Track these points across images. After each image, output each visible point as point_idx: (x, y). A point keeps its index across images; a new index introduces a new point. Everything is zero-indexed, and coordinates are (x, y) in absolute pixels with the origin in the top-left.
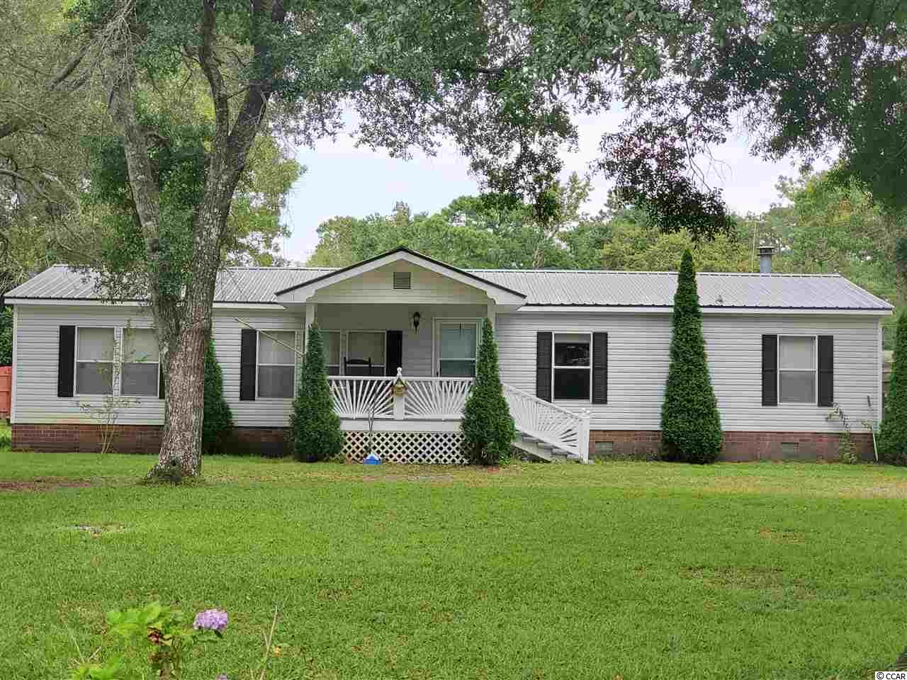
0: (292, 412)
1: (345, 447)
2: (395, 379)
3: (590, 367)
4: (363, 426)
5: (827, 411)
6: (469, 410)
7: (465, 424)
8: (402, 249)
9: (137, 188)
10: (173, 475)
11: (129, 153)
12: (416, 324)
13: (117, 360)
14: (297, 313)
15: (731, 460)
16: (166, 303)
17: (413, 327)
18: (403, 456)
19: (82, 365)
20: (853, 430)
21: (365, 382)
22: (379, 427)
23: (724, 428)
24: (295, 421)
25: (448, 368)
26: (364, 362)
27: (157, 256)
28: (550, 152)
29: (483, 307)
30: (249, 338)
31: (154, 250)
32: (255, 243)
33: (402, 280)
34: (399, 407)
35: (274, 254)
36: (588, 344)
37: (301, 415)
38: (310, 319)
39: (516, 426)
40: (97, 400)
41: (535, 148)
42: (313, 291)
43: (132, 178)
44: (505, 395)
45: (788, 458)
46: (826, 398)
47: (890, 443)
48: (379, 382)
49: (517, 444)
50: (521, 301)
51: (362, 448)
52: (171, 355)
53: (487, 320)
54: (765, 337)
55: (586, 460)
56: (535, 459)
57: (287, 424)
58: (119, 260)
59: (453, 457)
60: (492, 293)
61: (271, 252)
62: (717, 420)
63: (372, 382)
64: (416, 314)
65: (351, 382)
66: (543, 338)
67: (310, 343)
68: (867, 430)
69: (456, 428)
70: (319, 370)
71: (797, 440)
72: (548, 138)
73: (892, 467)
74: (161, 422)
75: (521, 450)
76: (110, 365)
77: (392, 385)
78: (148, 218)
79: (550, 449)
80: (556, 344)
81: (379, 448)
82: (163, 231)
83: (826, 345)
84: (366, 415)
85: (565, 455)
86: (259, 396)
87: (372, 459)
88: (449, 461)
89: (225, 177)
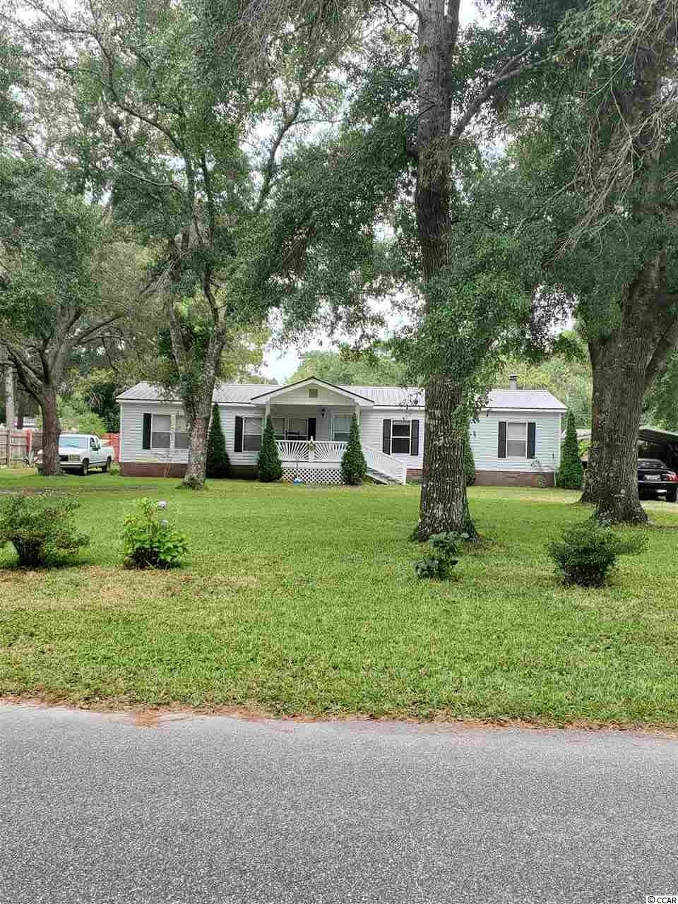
0: (258, 458)
1: (285, 475)
2: (310, 442)
3: (410, 437)
4: (294, 465)
5: (532, 461)
6: (346, 456)
7: (343, 464)
8: (313, 377)
9: (176, 351)
10: (192, 485)
11: (173, 333)
12: (323, 415)
13: (173, 431)
14: (261, 408)
15: (481, 485)
16: (190, 405)
17: (321, 416)
18: (313, 480)
19: (155, 433)
20: (546, 471)
21: (295, 443)
22: (300, 465)
23: (477, 469)
24: (259, 462)
25: (338, 437)
26: (295, 433)
27: (185, 383)
28: (376, 334)
29: (353, 408)
30: (239, 421)
31: (184, 380)
32: (250, 370)
33: (313, 393)
34: (311, 455)
35: (259, 376)
36: (409, 426)
37: (262, 460)
38: (268, 412)
39: (368, 466)
40: (161, 451)
41: (369, 332)
42: (269, 398)
43: (174, 346)
44: (363, 450)
45: (510, 485)
46: (531, 455)
47: (562, 477)
48: (302, 443)
49: (369, 474)
50: (372, 404)
51: (293, 476)
52: (191, 430)
53: (355, 414)
54: (500, 423)
55: (405, 484)
56: (378, 482)
57: (255, 464)
58: (168, 383)
59: (338, 481)
60: (357, 400)
61: (257, 374)
62: (473, 465)
63: (298, 443)
64: (323, 410)
65: (288, 443)
66: (387, 422)
67: (268, 423)
68: (550, 471)
69: (338, 466)
70: (271, 437)
71: (516, 475)
72: (374, 326)
73: (562, 490)
74: (187, 462)
75: (371, 478)
76: (169, 434)
77: (308, 445)
78: (181, 365)
79: (387, 478)
80: (393, 426)
81: (301, 476)
82: (188, 372)
83: (532, 427)
84: (294, 460)
85: (393, 481)
86: (244, 450)
87: (297, 482)
88: (336, 483)
89: (217, 346)
